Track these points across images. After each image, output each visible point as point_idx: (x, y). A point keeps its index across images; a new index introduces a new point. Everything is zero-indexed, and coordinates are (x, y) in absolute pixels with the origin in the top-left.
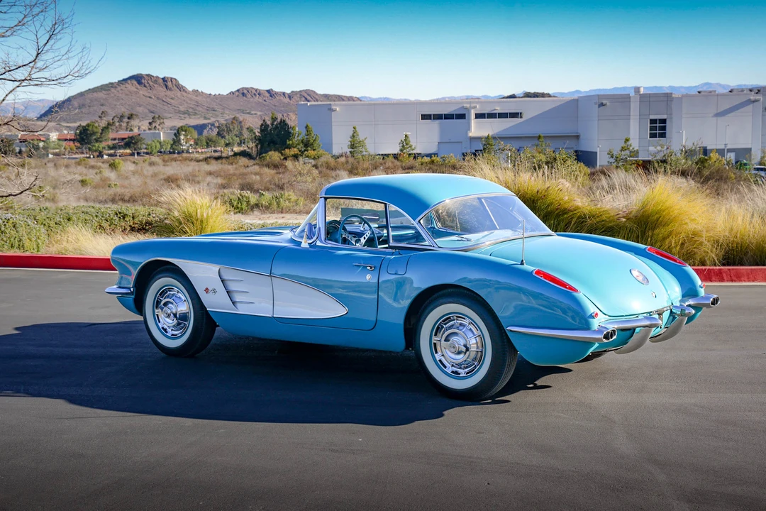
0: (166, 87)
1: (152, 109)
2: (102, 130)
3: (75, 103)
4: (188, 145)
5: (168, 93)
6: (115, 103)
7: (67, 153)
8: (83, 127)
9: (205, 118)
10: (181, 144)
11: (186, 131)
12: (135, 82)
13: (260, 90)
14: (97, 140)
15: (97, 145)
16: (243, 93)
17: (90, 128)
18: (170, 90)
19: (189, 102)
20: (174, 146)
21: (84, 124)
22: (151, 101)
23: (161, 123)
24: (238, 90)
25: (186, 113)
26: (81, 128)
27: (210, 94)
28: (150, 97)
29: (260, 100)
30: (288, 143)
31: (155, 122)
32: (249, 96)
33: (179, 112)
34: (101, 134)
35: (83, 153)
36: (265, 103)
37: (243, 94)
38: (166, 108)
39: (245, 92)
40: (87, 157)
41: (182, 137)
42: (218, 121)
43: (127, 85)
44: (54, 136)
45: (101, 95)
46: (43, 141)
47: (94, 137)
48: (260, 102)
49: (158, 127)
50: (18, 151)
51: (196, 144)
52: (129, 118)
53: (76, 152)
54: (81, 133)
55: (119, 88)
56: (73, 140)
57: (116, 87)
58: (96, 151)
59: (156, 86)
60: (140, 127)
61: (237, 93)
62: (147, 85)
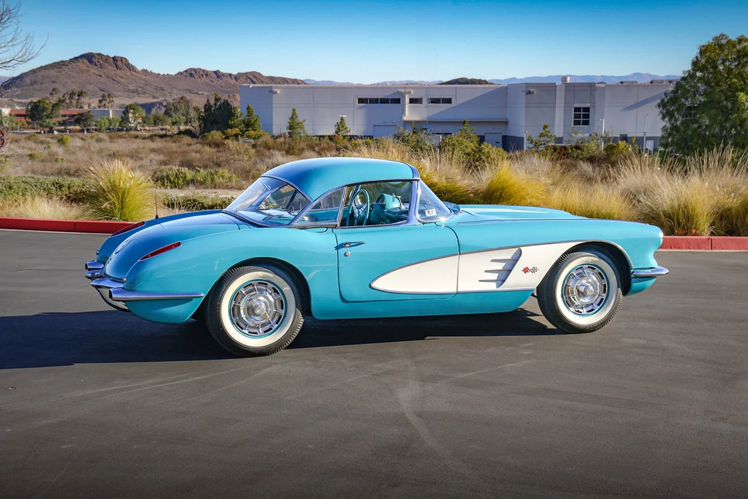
0: (117, 66)
1: (103, 87)
2: (53, 107)
3: (28, 80)
4: (136, 123)
5: (118, 72)
6: (65, 80)
7: (18, 128)
8: (34, 103)
9: (154, 97)
10: (129, 122)
11: (134, 109)
12: (86, 61)
13: (207, 71)
14: (48, 117)
15: (48, 121)
16: (191, 73)
17: (41, 105)
18: (120, 69)
19: (138, 81)
20: (122, 124)
21: (35, 100)
22: (102, 79)
23: (110, 101)
24: (186, 71)
25: (135, 91)
26: (32, 104)
27: (159, 74)
28: (100, 76)
29: (207, 81)
30: (230, 123)
31: (105, 100)
32: (197, 76)
33: (129, 90)
34: (52, 110)
35: (33, 128)
36: (212, 83)
37: (191, 75)
38: (115, 86)
39: (193, 72)
40: (37, 133)
41: (130, 115)
42: (166, 100)
43: (78, 64)
44: (6, 111)
45: (53, 72)
47: (45, 114)
48: (207, 83)
49: (107, 105)
51: (144, 122)
52: (79, 96)
53: (28, 128)
54: (32, 109)
55: (70, 66)
56: (25, 116)
57: (67, 65)
58: (46, 127)
59: (106, 64)
60: (90, 104)
61: (185, 74)
62: (97, 64)
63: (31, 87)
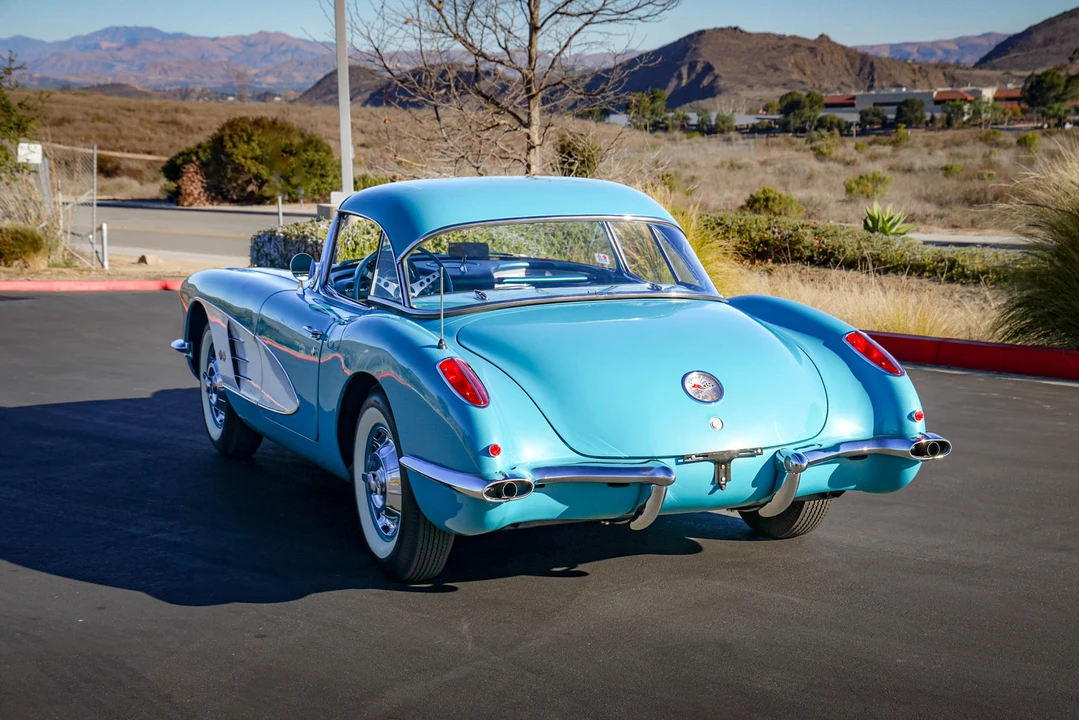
2: (1068, 82)
3: (1039, 38)
7: (1006, 119)
8: (1038, 76)
14: (1058, 99)
15: (1056, 106)
17: (1048, 79)
21: (1039, 71)
26: (1034, 79)
34: (1066, 87)
35: (1031, 120)
40: (1037, 127)
44: (988, 93)
46: (970, 102)
47: (1053, 94)
50: (928, 118)
53: (1022, 120)
54: (1032, 87)
56: (1018, 99)
58: (1054, 116)
63: (1044, 49)
